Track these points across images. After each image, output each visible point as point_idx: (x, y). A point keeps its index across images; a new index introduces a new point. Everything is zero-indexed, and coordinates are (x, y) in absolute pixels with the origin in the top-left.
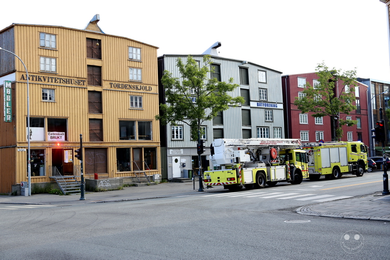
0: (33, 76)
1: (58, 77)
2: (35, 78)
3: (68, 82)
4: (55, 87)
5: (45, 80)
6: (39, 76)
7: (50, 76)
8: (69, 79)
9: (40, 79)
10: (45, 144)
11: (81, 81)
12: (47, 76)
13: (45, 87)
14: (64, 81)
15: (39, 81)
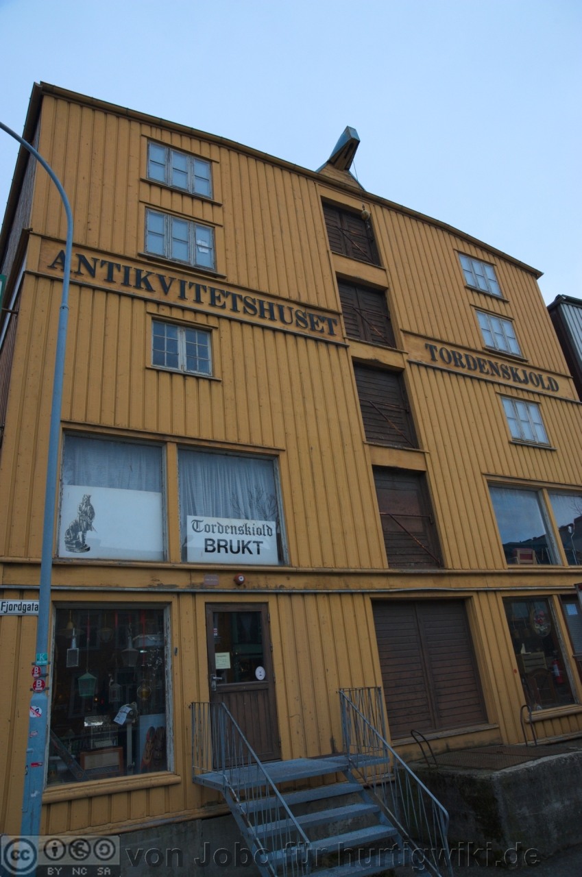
0: (111, 266)
1: (226, 289)
2: (118, 276)
3: (267, 315)
4: (213, 322)
5: (166, 290)
6: (139, 272)
7: (189, 280)
8: (271, 305)
9: (145, 280)
10: (168, 580)
11: (323, 320)
12: (178, 277)
13: (165, 312)
14: (253, 308)
15: (138, 287)
